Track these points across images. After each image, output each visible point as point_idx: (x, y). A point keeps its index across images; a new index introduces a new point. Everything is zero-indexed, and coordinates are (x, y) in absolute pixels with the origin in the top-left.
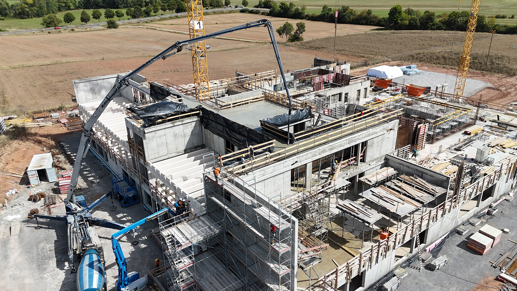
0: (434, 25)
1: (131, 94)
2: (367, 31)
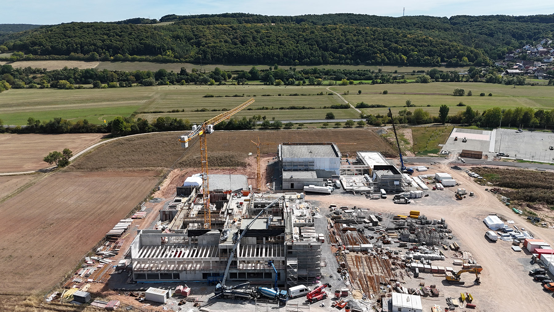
1: (159, 241)
2: (102, 141)
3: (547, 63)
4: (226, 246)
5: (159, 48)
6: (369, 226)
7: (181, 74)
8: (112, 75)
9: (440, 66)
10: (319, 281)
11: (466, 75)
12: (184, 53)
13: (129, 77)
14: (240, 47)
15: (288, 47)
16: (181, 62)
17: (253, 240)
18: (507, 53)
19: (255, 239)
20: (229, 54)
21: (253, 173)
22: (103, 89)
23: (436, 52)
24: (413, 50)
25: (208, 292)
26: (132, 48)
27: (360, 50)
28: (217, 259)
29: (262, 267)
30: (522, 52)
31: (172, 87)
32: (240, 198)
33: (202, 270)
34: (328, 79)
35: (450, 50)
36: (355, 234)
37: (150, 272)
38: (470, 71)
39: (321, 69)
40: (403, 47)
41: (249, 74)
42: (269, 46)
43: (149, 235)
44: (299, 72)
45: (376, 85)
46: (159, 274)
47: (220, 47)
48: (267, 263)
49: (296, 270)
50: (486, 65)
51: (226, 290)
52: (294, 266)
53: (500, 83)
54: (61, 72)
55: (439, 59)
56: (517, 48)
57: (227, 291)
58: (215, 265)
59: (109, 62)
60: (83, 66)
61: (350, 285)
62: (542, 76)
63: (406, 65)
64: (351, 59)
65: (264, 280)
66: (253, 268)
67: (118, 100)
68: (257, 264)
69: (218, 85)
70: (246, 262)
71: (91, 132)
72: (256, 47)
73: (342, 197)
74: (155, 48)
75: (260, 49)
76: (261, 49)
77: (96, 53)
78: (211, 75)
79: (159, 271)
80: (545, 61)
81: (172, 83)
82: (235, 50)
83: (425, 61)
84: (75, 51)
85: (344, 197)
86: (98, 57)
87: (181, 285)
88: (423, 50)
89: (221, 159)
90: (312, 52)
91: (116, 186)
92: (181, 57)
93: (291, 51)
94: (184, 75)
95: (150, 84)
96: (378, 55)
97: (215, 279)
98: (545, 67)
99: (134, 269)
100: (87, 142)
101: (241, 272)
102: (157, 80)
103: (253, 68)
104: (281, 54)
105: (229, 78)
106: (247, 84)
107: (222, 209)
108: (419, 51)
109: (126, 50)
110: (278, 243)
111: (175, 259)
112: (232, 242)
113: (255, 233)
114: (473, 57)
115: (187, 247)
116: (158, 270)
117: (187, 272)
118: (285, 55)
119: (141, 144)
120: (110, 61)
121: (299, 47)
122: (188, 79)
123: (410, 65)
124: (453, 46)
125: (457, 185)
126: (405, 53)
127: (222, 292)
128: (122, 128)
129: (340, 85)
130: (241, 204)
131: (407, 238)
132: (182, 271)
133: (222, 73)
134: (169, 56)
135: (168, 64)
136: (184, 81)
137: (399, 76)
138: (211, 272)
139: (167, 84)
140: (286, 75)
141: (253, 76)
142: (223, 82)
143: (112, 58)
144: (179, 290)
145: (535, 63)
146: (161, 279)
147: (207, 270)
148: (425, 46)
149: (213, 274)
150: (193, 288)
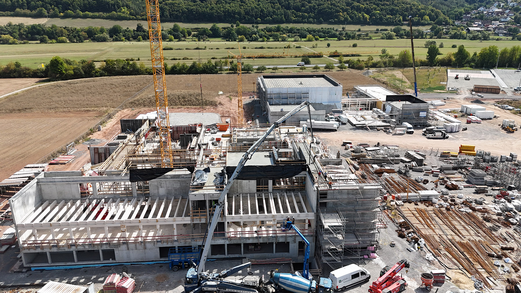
0: (96, 72)
1: (76, 190)
2: (36, 85)
3: (504, 22)
4: (204, 195)
5: (113, 5)
6: (413, 166)
7: (137, 31)
8: (62, 31)
9: (402, 25)
10: (375, 255)
11: (429, 33)
12: (140, 10)
13: (80, 33)
14: (200, 4)
15: (249, 5)
16: (137, 19)
17: (251, 185)
18: (464, 14)
19: (253, 183)
20: (189, 11)
21: (226, 111)
22: (50, 44)
23: (398, 11)
24: (375, 9)
25: (170, 285)
26: (84, 4)
27: (323, 9)
28: (187, 220)
29: (271, 232)
30: (479, 13)
31: (128, 43)
32: (215, 133)
33: (157, 242)
34: (292, 37)
35: (411, 9)
36: (396, 177)
37: (55, 250)
38: (432, 29)
39: (284, 27)
40: (366, 5)
41: (210, 31)
42: (230, 3)
43: (56, 180)
44: (262, 30)
45: (341, 41)
46: (74, 253)
47: (179, 4)
48: (279, 225)
49: (340, 237)
50: (447, 24)
51: (207, 280)
52: (336, 229)
53: (465, 38)
54: (5, 27)
55: (401, 18)
56: (473, 9)
57: (209, 283)
58: (183, 231)
59: (59, 19)
60: (29, 22)
61: (437, 260)
62: (503, 33)
63: (369, 24)
64: (314, 18)
65: (275, 255)
66: (255, 235)
67: (66, 52)
68: (261, 227)
69: (178, 41)
70: (242, 224)
71: (25, 77)
72: (216, 4)
73: (354, 134)
74: (109, 5)
75: (220, 7)
76: (222, 6)
77: (44, 9)
78: (169, 32)
79: (74, 248)
80: (502, 20)
81: (128, 39)
82: (194, 7)
83: (387, 20)
84: (21, 7)
85: (356, 133)
86: (46, 14)
87: (115, 274)
88: (385, 9)
89: (184, 98)
90: (275, 10)
91: (39, 127)
92: (137, 14)
93: (252, 9)
94: (140, 31)
95: (104, 40)
96: (341, 14)
97: (183, 259)
98: (503, 26)
99: (24, 244)
100: (16, 86)
101: (233, 242)
102: (111, 36)
103: (214, 25)
104: (243, 12)
105: (189, 35)
106: (209, 41)
107: (189, 144)
108: (382, 10)
109: (77, 6)
110: (293, 190)
111: (104, 223)
112: (215, 187)
113: (255, 173)
114: (434, 16)
115: (129, 201)
116: (71, 245)
117: (130, 246)
118: (247, 13)
119: (84, 86)
120: (59, 17)
121: (261, 5)
122: (145, 35)
123: (373, 24)
124: (414, 5)
125: (495, 117)
126: (368, 12)
127: (199, 284)
128: (62, 71)
129: (305, 41)
130: (218, 140)
131: (483, 180)
132: (118, 245)
133: (181, 30)
134: (124, 13)
135: (123, 21)
136: (141, 37)
137: (363, 34)
138: (176, 245)
139: (122, 41)
140: (249, 32)
141: (215, 34)
142: (183, 39)
143: (62, 14)
144: (112, 284)
145: (493, 22)
146: (78, 261)
147: (167, 242)
148: (387, 5)
149: (179, 249)
150: (142, 278)
